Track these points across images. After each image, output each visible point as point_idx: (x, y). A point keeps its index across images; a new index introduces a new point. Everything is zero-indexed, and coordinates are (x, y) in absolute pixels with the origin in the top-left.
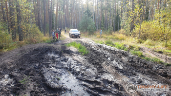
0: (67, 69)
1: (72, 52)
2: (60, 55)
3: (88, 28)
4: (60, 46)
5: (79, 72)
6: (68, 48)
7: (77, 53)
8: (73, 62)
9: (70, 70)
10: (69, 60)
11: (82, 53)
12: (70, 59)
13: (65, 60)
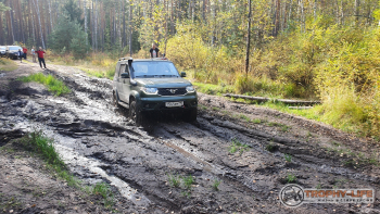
0: (26, 116)
1: (35, 91)
2: (9, 97)
3: (72, 45)
4: (6, 82)
5: (48, 118)
6: (26, 85)
7: (47, 93)
8: (37, 106)
9: (32, 117)
10: (29, 104)
11: (55, 91)
12: (31, 102)
13: (20, 105)
